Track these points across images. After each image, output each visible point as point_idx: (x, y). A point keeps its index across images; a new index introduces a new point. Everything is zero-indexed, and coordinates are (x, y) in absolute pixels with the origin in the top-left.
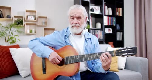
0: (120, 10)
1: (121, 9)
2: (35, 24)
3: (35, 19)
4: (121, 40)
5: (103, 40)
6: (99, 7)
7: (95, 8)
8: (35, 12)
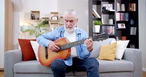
0: (133, 5)
1: (135, 4)
2: (58, 23)
3: (58, 19)
4: (135, 34)
5: (114, 35)
6: (112, 5)
7: (108, 6)
8: (57, 13)
